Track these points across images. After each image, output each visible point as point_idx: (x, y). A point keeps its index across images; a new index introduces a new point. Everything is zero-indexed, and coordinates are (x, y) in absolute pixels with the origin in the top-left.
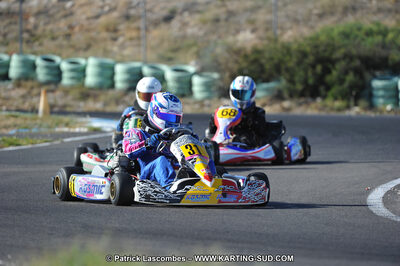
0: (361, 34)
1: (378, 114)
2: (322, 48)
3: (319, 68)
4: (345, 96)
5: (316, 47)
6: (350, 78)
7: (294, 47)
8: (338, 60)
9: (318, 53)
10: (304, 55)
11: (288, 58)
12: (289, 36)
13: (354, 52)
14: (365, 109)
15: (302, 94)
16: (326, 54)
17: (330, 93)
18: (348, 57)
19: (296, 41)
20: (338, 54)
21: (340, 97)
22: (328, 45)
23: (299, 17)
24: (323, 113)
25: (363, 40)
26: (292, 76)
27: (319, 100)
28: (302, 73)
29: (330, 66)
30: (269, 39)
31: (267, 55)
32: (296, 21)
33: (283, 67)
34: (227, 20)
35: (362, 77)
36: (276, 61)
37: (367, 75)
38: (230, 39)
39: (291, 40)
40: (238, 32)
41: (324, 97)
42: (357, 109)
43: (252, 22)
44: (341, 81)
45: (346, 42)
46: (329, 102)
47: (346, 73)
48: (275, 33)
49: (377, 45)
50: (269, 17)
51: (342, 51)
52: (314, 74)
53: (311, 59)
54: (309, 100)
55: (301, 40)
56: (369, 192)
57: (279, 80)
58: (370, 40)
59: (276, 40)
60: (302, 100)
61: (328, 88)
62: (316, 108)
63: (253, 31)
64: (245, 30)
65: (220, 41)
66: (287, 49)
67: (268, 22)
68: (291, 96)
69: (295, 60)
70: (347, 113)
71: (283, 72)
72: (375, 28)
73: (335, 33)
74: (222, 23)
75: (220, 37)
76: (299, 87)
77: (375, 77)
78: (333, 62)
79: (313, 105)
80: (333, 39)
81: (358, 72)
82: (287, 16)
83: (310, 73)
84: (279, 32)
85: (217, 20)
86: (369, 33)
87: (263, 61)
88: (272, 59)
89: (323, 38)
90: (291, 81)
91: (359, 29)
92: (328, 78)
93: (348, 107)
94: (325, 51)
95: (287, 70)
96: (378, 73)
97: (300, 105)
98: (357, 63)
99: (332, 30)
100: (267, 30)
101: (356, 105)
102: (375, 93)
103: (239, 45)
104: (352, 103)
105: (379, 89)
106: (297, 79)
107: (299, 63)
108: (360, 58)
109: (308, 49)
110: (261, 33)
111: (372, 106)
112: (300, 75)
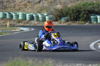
0: (88, 5)
1: (92, 25)
2: (78, 9)
3: (77, 13)
4: (84, 20)
5: (77, 8)
6: (85, 16)
7: (71, 8)
8: (82, 11)
9: (77, 10)
10: (74, 10)
11: (69, 11)
12: (69, 6)
13: (86, 9)
14: (89, 23)
15: (73, 20)
16: (79, 10)
17: (80, 20)
18: (84, 10)
19: (71, 7)
20: (82, 10)
21: (83, 21)
22: (79, 8)
23: (72, 1)
24: (79, 25)
25: (88, 6)
26: (71, 15)
27: (77, 21)
28: (73, 15)
29: (80, 13)
30: (65, 6)
31: (64, 11)
32: (71, 2)
33: (68, 13)
34: (54, 2)
35: (88, 15)
36: (66, 12)
37: (89, 15)
38: (55, 7)
39: (70, 7)
40: (57, 5)
41: (79, 21)
42: (87, 23)
43: (60, 2)
44: (83, 16)
45: (84, 7)
46: (80, 22)
47: (84, 14)
48: (66, 5)
49: (92, 7)
50: (64, 1)
51: (83, 9)
52: (76, 15)
53: (75, 11)
54: (75, 21)
55: (73, 7)
56: (90, 44)
57: (67, 17)
58: (90, 6)
59: (66, 7)
60: (73, 21)
61: (80, 18)
62: (77, 23)
63: (61, 5)
64: (58, 4)
65: (52, 7)
66: (69, 9)
67: (64, 2)
68: (71, 20)
69: (71, 11)
70: (85, 24)
71: (68, 14)
72: (91, 3)
73: (81, 5)
74: (53, 3)
75: (52, 6)
76: (72, 18)
77: (91, 15)
78: (81, 12)
79: (76, 23)
80: (80, 6)
81: (87, 14)
82: (69, 1)
83: (75, 15)
84: (67, 5)
85: (51, 2)
86: (90, 4)
87: (63, 12)
88: (65, 11)
89: (78, 6)
90: (70, 17)
91: (87, 3)
92: (80, 16)
93: (85, 23)
94: (79, 9)
95: (69, 14)
96: (92, 14)
97: (73, 23)
98: (87, 12)
99: (80, 4)
100: (64, 4)
101: (87, 22)
102: (92, 19)
103: (57, 8)
104: (86, 22)
105: (92, 18)
106: (72, 16)
107: (72, 12)
108: (87, 11)
109: (74, 9)
110: (62, 5)
111: (91, 23)
112: (72, 15)
